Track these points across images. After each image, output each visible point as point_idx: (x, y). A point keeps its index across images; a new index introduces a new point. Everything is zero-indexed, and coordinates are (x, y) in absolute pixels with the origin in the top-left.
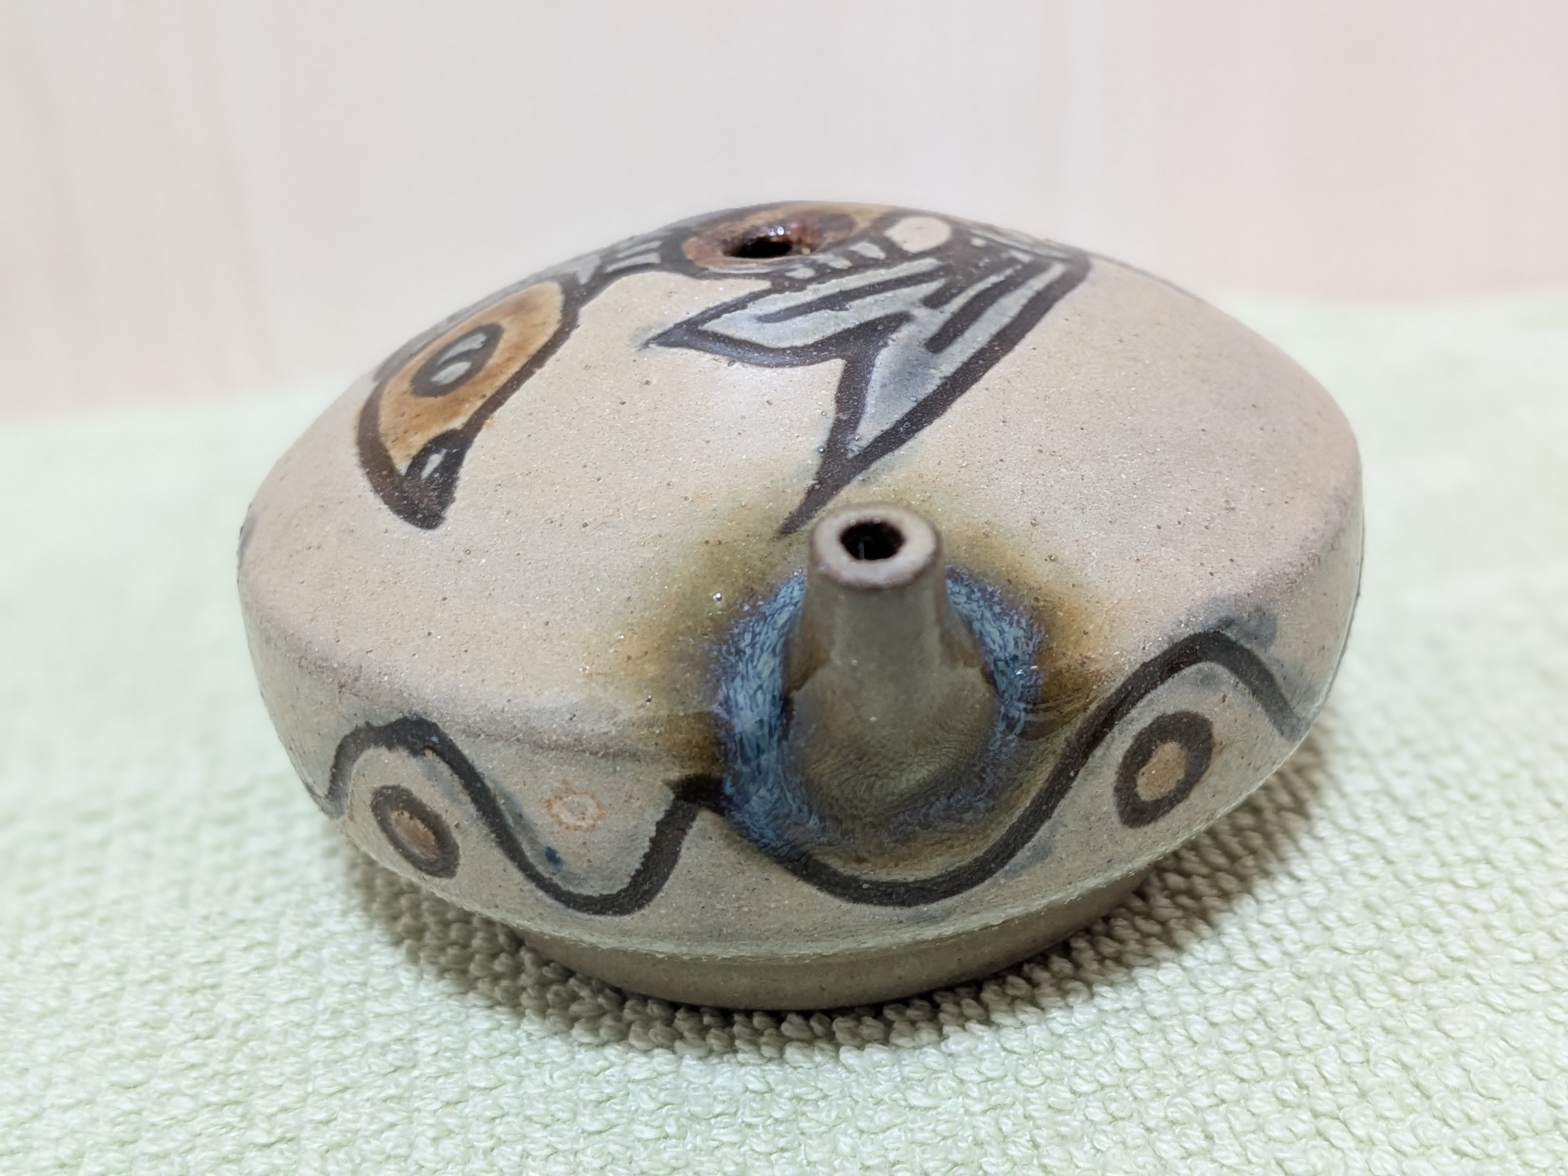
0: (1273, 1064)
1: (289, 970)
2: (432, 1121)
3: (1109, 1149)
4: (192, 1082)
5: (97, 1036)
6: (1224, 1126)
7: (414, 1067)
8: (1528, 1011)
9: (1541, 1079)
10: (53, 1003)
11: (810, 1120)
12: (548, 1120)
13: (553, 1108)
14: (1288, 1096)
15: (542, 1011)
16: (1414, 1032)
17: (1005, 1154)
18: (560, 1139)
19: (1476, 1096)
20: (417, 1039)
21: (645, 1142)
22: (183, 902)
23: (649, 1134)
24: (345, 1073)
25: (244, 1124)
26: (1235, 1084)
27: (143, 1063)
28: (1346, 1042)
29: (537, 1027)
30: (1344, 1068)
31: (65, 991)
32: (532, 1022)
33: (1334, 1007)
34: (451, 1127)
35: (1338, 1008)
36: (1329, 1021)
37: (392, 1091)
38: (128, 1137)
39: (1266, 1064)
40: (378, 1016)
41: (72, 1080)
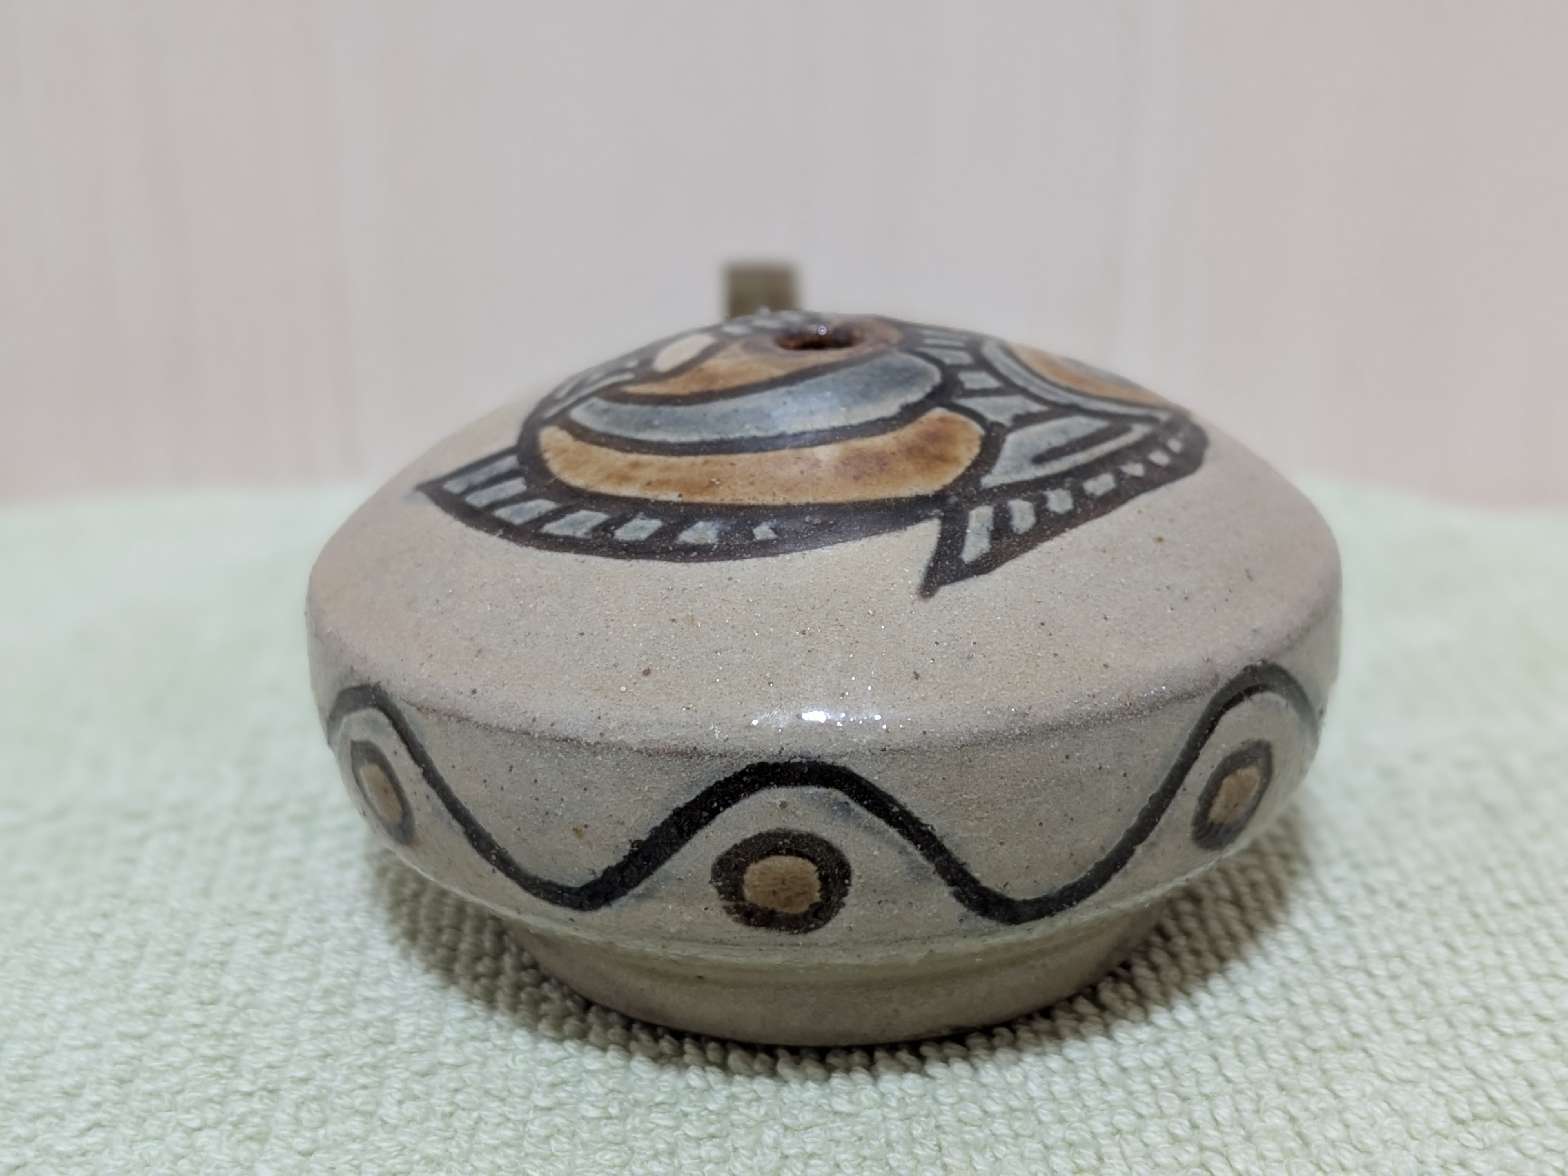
0: (1171, 1105)
1: (292, 955)
2: (399, 1086)
3: (1005, 1156)
4: (189, 1037)
5: (112, 993)
6: (1116, 1150)
7: (392, 1043)
8: (1414, 1083)
9: (1414, 1138)
10: (77, 963)
11: (741, 1114)
12: (504, 1094)
13: (511, 1084)
14: (1179, 1132)
15: (514, 1008)
16: (1305, 1091)
17: (911, 1153)
18: (512, 1110)
19: (1352, 1149)
20: (397, 1020)
21: (589, 1120)
22: (206, 892)
23: (593, 1113)
24: (329, 1041)
25: (232, 1075)
26: (1133, 1118)
27: (149, 1017)
28: (1240, 1092)
29: (506, 1019)
30: (1236, 1115)
31: (90, 956)
32: (503, 1014)
33: (1236, 1063)
34: (416, 1092)
35: (1240, 1064)
36: (1230, 1074)
37: (368, 1059)
38: (127, 1076)
39: (1164, 1104)
40: (367, 1000)
41: (84, 1027)
